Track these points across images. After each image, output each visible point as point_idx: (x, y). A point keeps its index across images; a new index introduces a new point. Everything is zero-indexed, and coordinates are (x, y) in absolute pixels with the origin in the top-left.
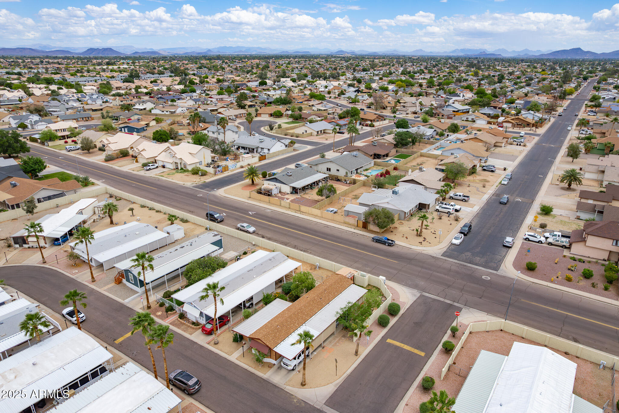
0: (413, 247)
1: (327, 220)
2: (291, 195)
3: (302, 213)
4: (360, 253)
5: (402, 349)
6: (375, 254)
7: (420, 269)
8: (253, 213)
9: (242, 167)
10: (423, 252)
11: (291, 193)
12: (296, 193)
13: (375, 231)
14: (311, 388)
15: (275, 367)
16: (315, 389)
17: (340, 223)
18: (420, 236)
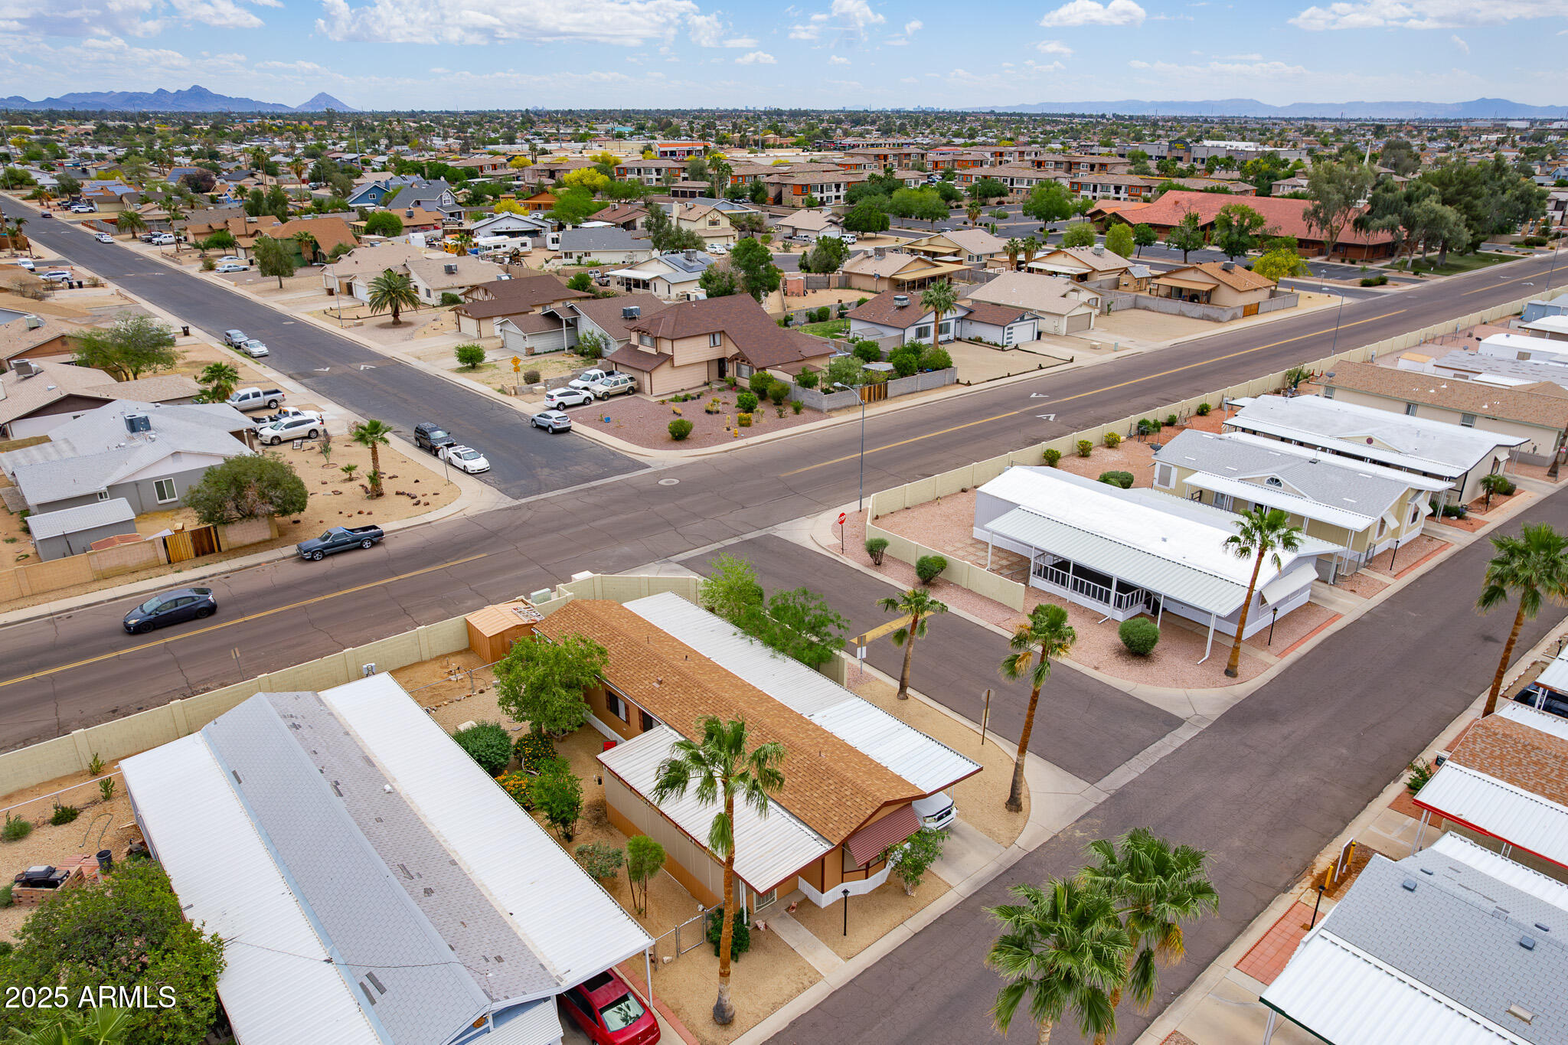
13: (267, 540)
17: (83, 586)
18: (380, 495)
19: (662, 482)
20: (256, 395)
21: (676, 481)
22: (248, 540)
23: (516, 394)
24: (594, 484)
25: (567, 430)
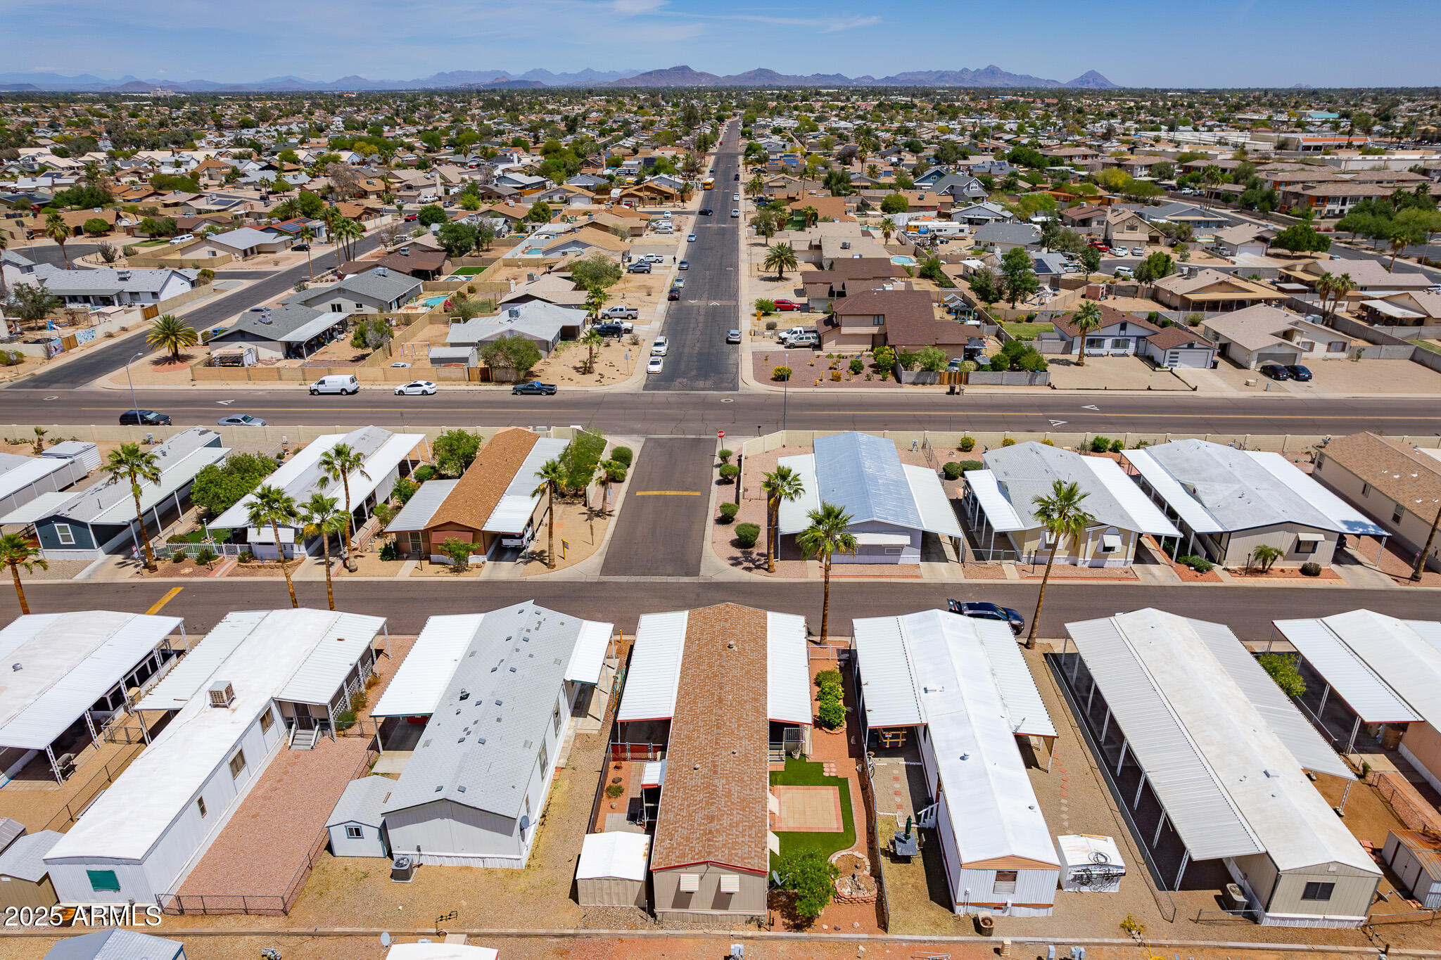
0: (590, 389)
2: (288, 360)
4: (505, 412)
5: (665, 496)
6: (533, 408)
8: (230, 402)
9: (110, 336)
11: (286, 358)
12: (299, 355)
14: (567, 566)
16: (573, 566)
18: (588, 372)
19: (723, 401)
20: (621, 310)
21: (732, 400)
24: (693, 392)
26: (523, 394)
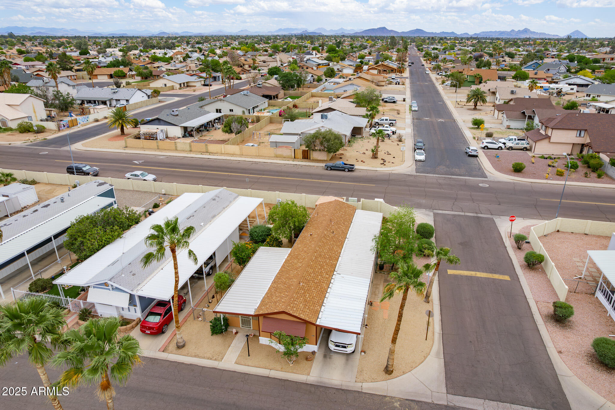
0: (378, 169)
1: (251, 157)
2: (184, 138)
3: (211, 154)
4: (320, 183)
5: (478, 278)
6: (340, 181)
7: (407, 188)
8: (141, 162)
9: (97, 121)
10: (393, 172)
11: (183, 137)
12: (191, 136)
13: (320, 160)
14: (404, 373)
15: (319, 356)
16: (413, 372)
17: (269, 158)
18: (376, 158)
19: (481, 185)
20: (386, 120)
21: (488, 186)
22: (319, 159)
23: (478, 140)
24: (453, 177)
25: (476, 156)
26: (331, 169)
